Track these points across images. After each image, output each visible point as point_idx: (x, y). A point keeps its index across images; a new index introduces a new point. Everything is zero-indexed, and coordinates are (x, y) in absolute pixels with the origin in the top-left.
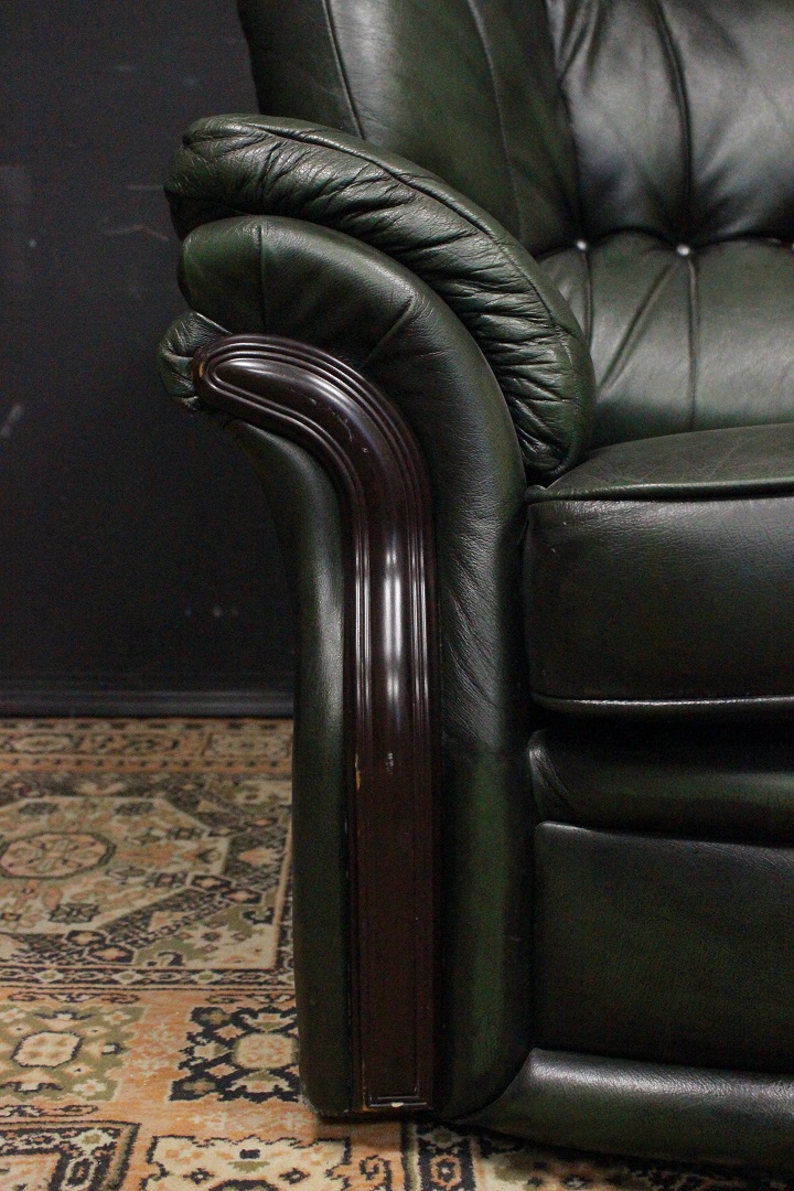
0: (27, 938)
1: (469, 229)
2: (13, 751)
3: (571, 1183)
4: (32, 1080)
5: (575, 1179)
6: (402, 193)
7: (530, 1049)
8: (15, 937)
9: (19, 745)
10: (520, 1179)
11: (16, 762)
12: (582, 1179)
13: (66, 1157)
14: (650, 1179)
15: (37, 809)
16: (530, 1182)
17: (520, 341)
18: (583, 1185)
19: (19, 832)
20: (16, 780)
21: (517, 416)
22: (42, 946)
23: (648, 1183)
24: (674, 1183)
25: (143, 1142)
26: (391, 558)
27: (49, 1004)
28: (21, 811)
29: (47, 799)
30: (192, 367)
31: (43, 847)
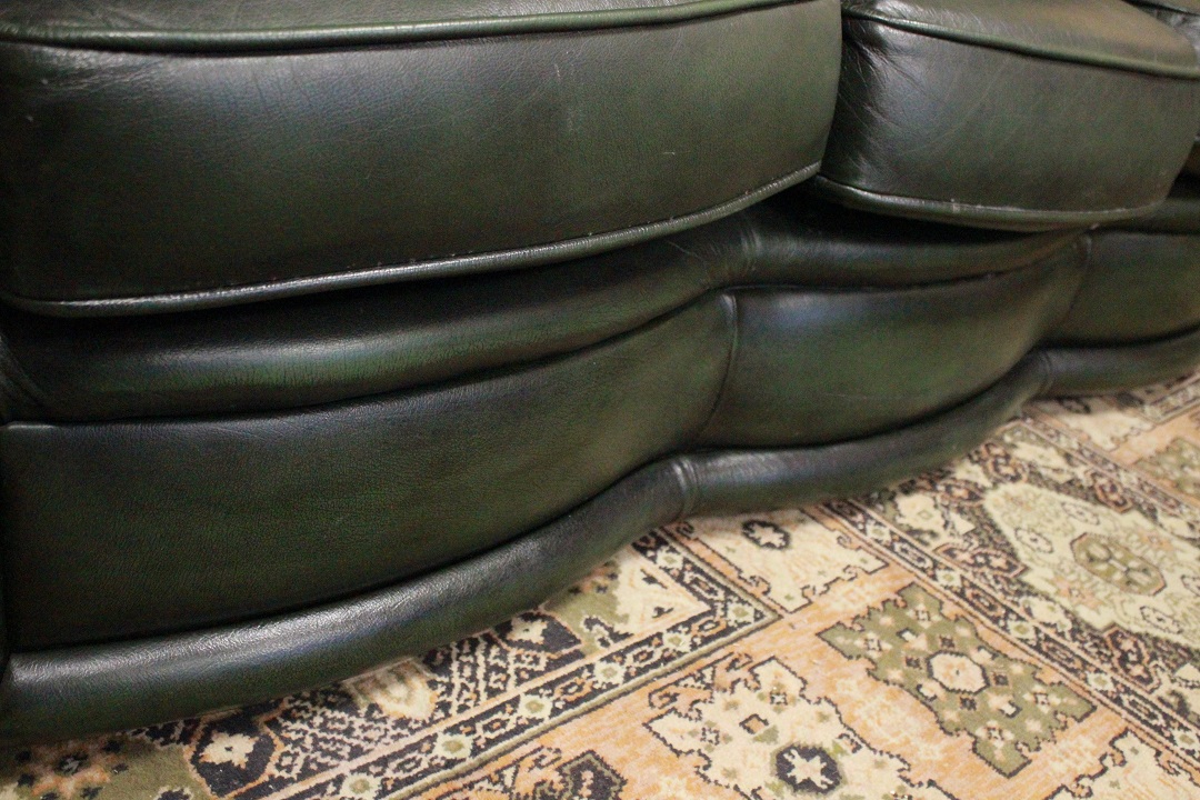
3: (66, 767)
5: (68, 760)
7: (7, 660)
10: (7, 783)
12: (76, 758)
14: (147, 734)
16: (21, 783)
18: (80, 765)
23: (147, 739)
24: (172, 731)
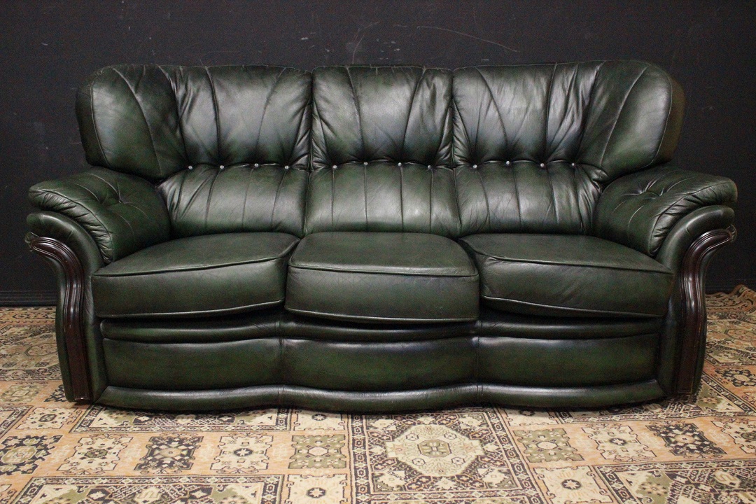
0: (27, 371)
1: (88, 212)
4: (14, 399)
8: (23, 370)
9: (49, 316)
11: (46, 322)
13: (15, 411)
15: (47, 336)
22: (29, 372)
25: (34, 408)
26: (75, 286)
27: (26, 384)
29: (50, 333)
30: (30, 244)
31: (42, 348)
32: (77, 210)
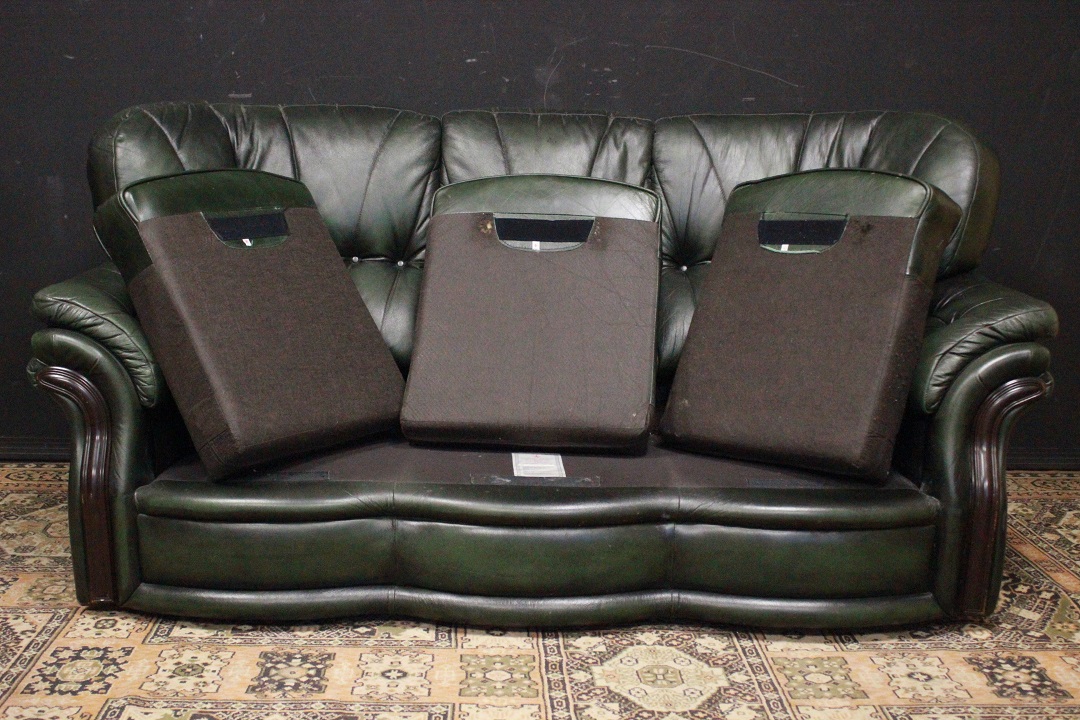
0: (53, 558)
1: (120, 332)
2: (60, 480)
4: (47, 597)
6: (100, 320)
8: (48, 557)
9: (62, 477)
17: (137, 367)
19: (57, 519)
20: (60, 495)
21: (137, 390)
26: (98, 438)
28: (59, 509)
30: (35, 376)
32: (105, 329)
